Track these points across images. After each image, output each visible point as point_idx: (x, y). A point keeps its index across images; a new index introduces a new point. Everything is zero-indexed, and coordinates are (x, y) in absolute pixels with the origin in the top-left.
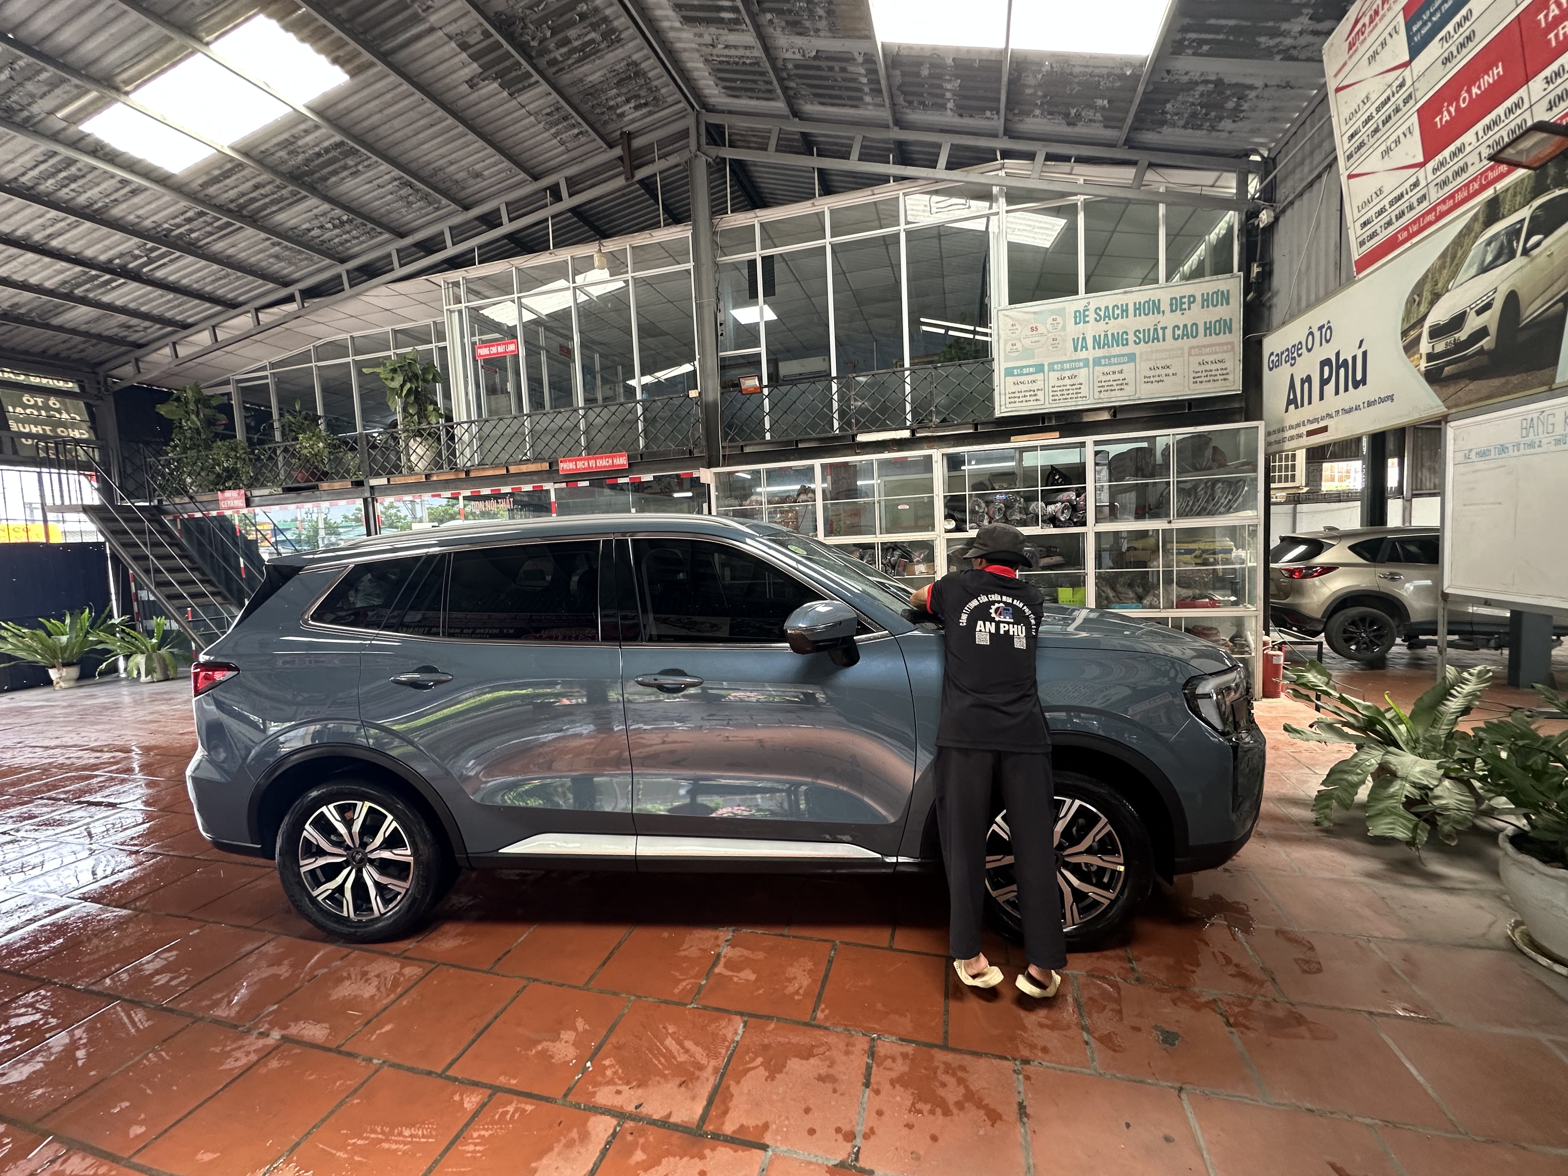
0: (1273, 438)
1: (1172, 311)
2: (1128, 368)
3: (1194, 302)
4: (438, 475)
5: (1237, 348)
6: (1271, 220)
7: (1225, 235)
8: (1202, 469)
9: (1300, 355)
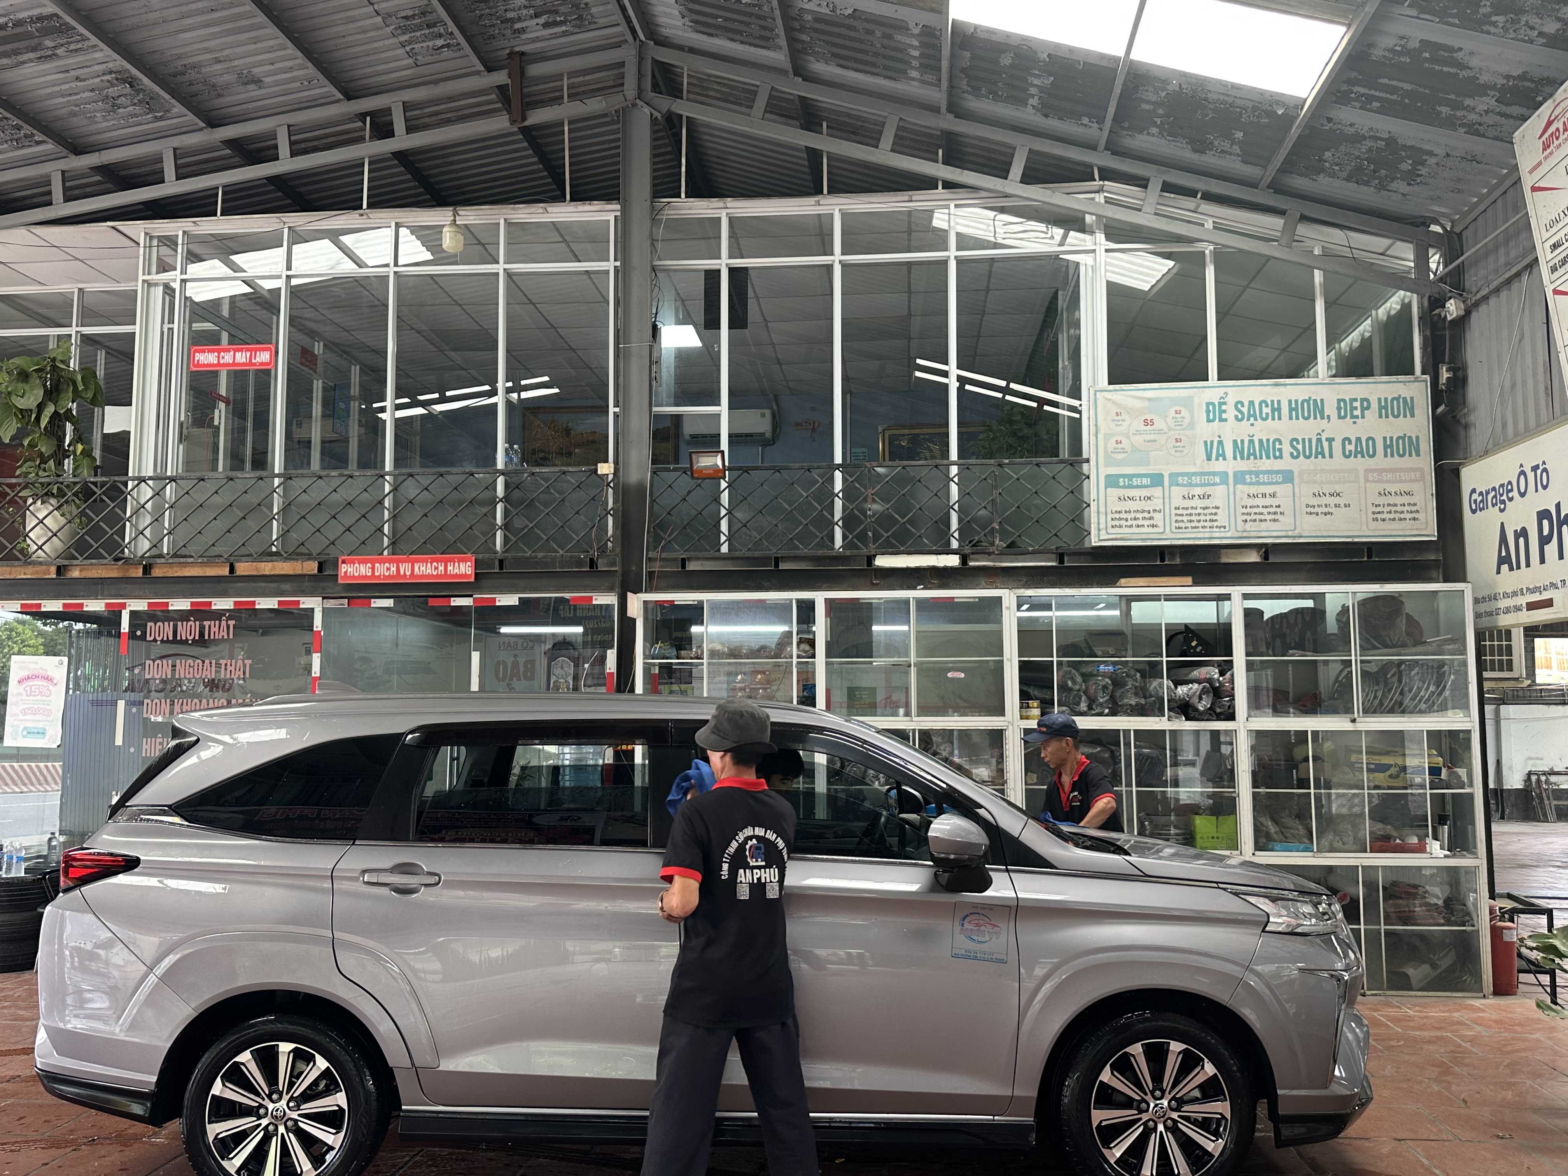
0: (1483, 607)
1: (1340, 417)
2: (1284, 490)
3: (1368, 408)
4: (82, 568)
5: (1428, 478)
6: (1462, 313)
7: (1400, 312)
8: (1394, 646)
9: (1511, 499)
